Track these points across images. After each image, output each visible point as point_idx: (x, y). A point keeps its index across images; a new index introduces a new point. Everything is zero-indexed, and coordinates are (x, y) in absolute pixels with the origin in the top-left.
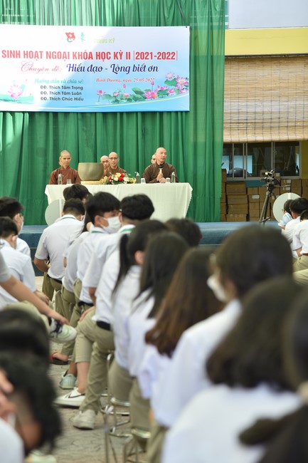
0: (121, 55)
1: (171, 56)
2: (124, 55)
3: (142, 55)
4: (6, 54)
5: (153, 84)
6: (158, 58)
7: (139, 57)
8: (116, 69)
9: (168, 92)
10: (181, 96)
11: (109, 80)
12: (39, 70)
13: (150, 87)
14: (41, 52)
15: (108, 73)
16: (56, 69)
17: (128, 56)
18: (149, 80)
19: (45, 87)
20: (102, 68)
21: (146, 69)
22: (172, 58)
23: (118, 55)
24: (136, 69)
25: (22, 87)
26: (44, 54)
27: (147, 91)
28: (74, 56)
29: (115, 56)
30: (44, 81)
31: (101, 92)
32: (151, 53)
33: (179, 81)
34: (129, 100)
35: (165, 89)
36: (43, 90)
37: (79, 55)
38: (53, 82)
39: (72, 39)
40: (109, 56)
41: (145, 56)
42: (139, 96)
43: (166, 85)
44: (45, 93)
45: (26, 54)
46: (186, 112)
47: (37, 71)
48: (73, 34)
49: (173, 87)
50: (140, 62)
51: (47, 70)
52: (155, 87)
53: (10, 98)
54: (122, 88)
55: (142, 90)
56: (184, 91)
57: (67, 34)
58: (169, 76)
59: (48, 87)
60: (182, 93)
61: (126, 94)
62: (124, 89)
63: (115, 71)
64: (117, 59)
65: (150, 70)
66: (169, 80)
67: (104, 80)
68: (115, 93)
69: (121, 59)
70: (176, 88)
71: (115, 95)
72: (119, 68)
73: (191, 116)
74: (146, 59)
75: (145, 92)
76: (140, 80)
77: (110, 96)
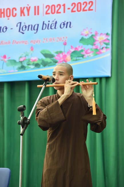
0: (28, 10)
1: (88, 6)
2: (32, 11)
3: (52, 9)
5: (65, 44)
6: (72, 11)
7: (49, 11)
8: (22, 28)
9: (84, 53)
10: (99, 57)
11: (15, 42)
13: (61, 48)
15: (13, 33)
17: (37, 10)
18: (60, 39)
20: (6, 28)
21: (58, 25)
22: (89, 10)
23: (25, 11)
24: (46, 26)
27: (59, 53)
29: (22, 12)
31: (5, 57)
32: (64, 5)
33: (99, 38)
34: (37, 65)
35: (80, 49)
40: (15, 12)
41: (57, 9)
42: (48, 60)
43: (81, 44)
46: (107, 78)
49: (90, 46)
50: (52, 18)
52: (68, 48)
54: (29, 51)
55: (53, 52)
56: (104, 51)
58: (86, 32)
60: (100, 53)
61: (33, 58)
62: (32, 52)
63: (21, 30)
64: (24, 15)
65: (62, 26)
66: (85, 37)
67: (9, 43)
68: (21, 57)
69: (28, 15)
70: (94, 47)
71: (22, 60)
72: (26, 27)
73: (112, 83)
74: (58, 13)
75: (55, 55)
76: (50, 40)
77: (15, 61)
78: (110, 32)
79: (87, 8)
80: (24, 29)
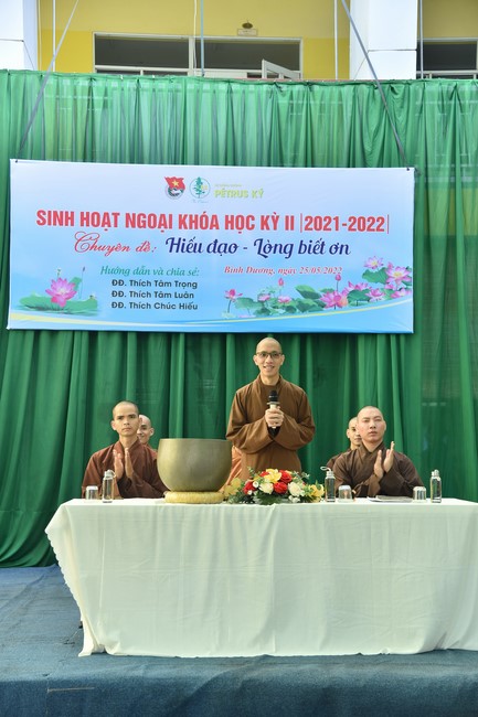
0: (275, 221)
1: (377, 224)
2: (282, 222)
3: (317, 223)
4: (46, 217)
5: (338, 278)
6: (350, 229)
7: (312, 226)
9: (370, 294)
10: (396, 303)
11: (250, 270)
12: (111, 250)
13: (332, 285)
14: (116, 215)
16: (145, 247)
17: (290, 223)
18: (330, 271)
19: (121, 283)
20: (236, 247)
21: (326, 248)
22: (378, 229)
23: (270, 222)
24: (305, 248)
25: (75, 283)
26: (122, 219)
27: (327, 292)
28: (182, 222)
29: (264, 223)
30: (120, 271)
31: (233, 293)
32: (336, 219)
33: (393, 273)
34: (290, 309)
35: (363, 288)
36: (118, 288)
37: (191, 222)
38: (137, 272)
39: (179, 191)
40: (251, 222)
41: (324, 223)
42: (310, 302)
43: (365, 281)
44: (121, 294)
45: (87, 219)
46: (407, 335)
47: (106, 251)
48: (180, 180)
49: (380, 285)
50: (314, 236)
51: (127, 248)
52: (343, 285)
53: (49, 304)
54: (276, 285)
55: (317, 291)
56: (403, 293)
57: (169, 180)
58: (373, 263)
59: (127, 282)
60: (398, 296)
61: (284, 298)
62: (280, 287)
63: (262, 252)
64: (268, 228)
65: (333, 251)
66: (371, 270)
67: (240, 270)
68: (261, 295)
69: (275, 228)
70: (387, 286)
71: (262, 299)
72: (270, 247)
73: (417, 343)
74: (325, 229)
75: (322, 294)
76: (313, 270)
77: (251, 300)
78: (411, 267)
79: (374, 227)
80: (267, 250)
